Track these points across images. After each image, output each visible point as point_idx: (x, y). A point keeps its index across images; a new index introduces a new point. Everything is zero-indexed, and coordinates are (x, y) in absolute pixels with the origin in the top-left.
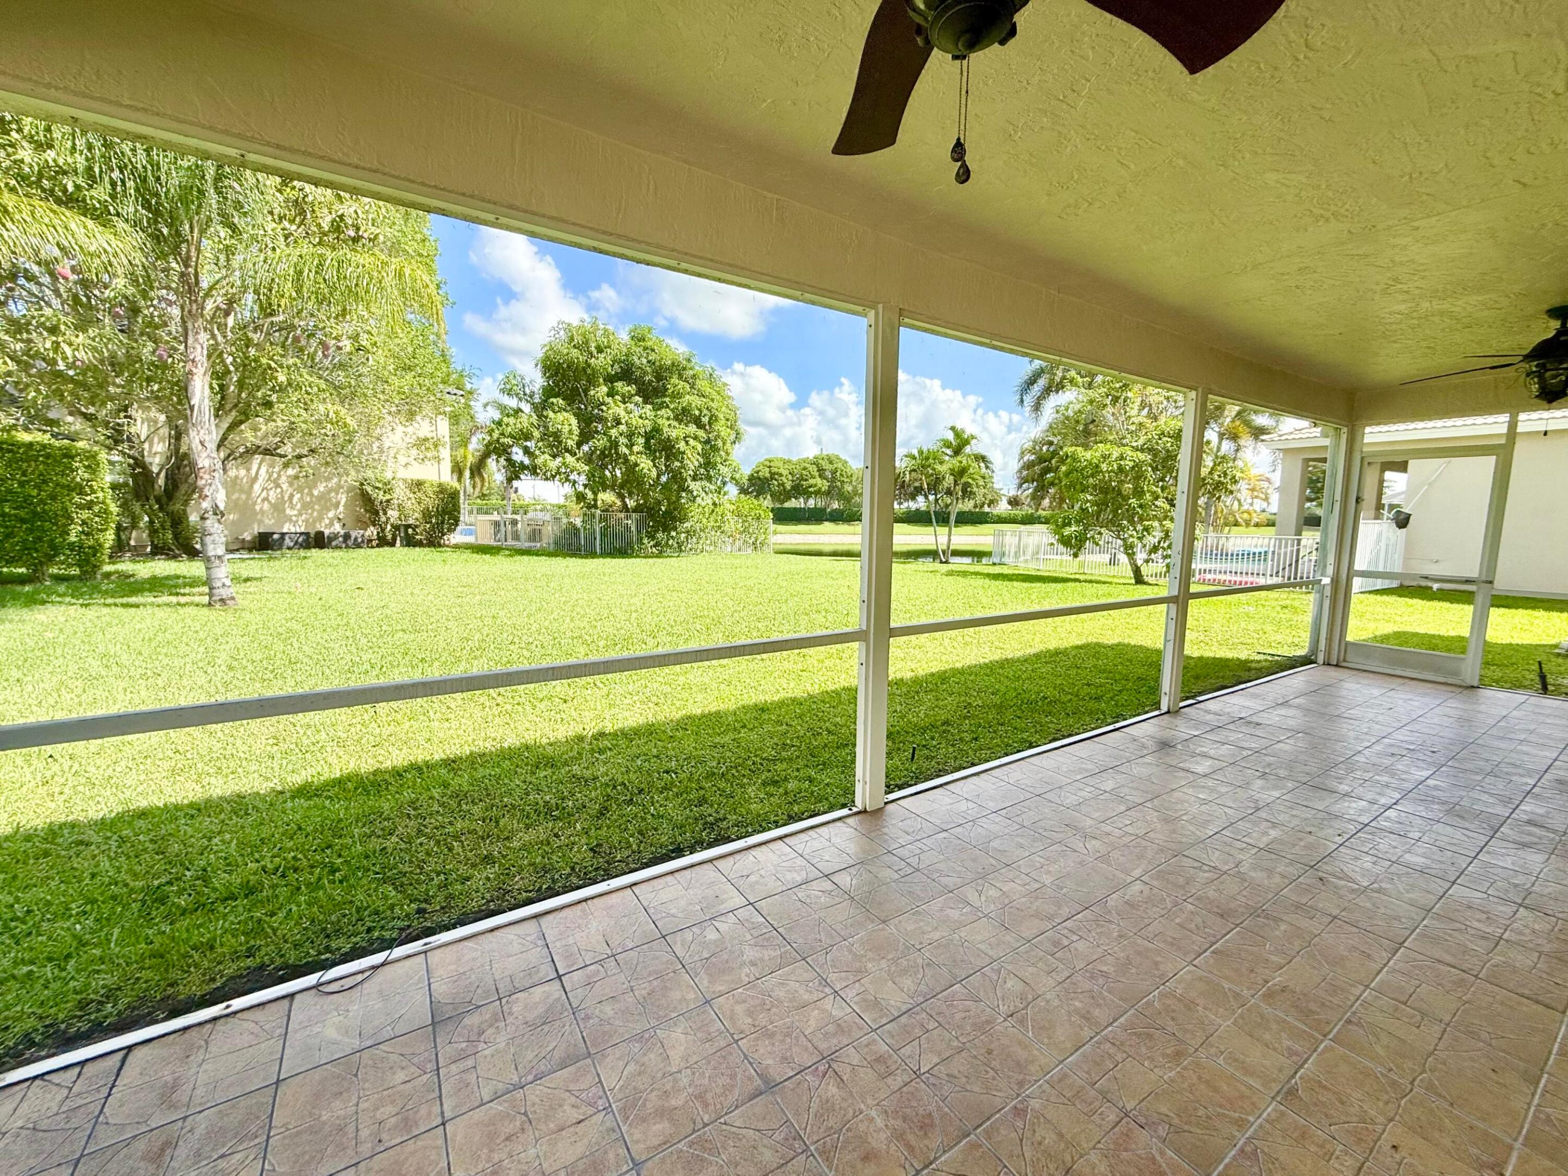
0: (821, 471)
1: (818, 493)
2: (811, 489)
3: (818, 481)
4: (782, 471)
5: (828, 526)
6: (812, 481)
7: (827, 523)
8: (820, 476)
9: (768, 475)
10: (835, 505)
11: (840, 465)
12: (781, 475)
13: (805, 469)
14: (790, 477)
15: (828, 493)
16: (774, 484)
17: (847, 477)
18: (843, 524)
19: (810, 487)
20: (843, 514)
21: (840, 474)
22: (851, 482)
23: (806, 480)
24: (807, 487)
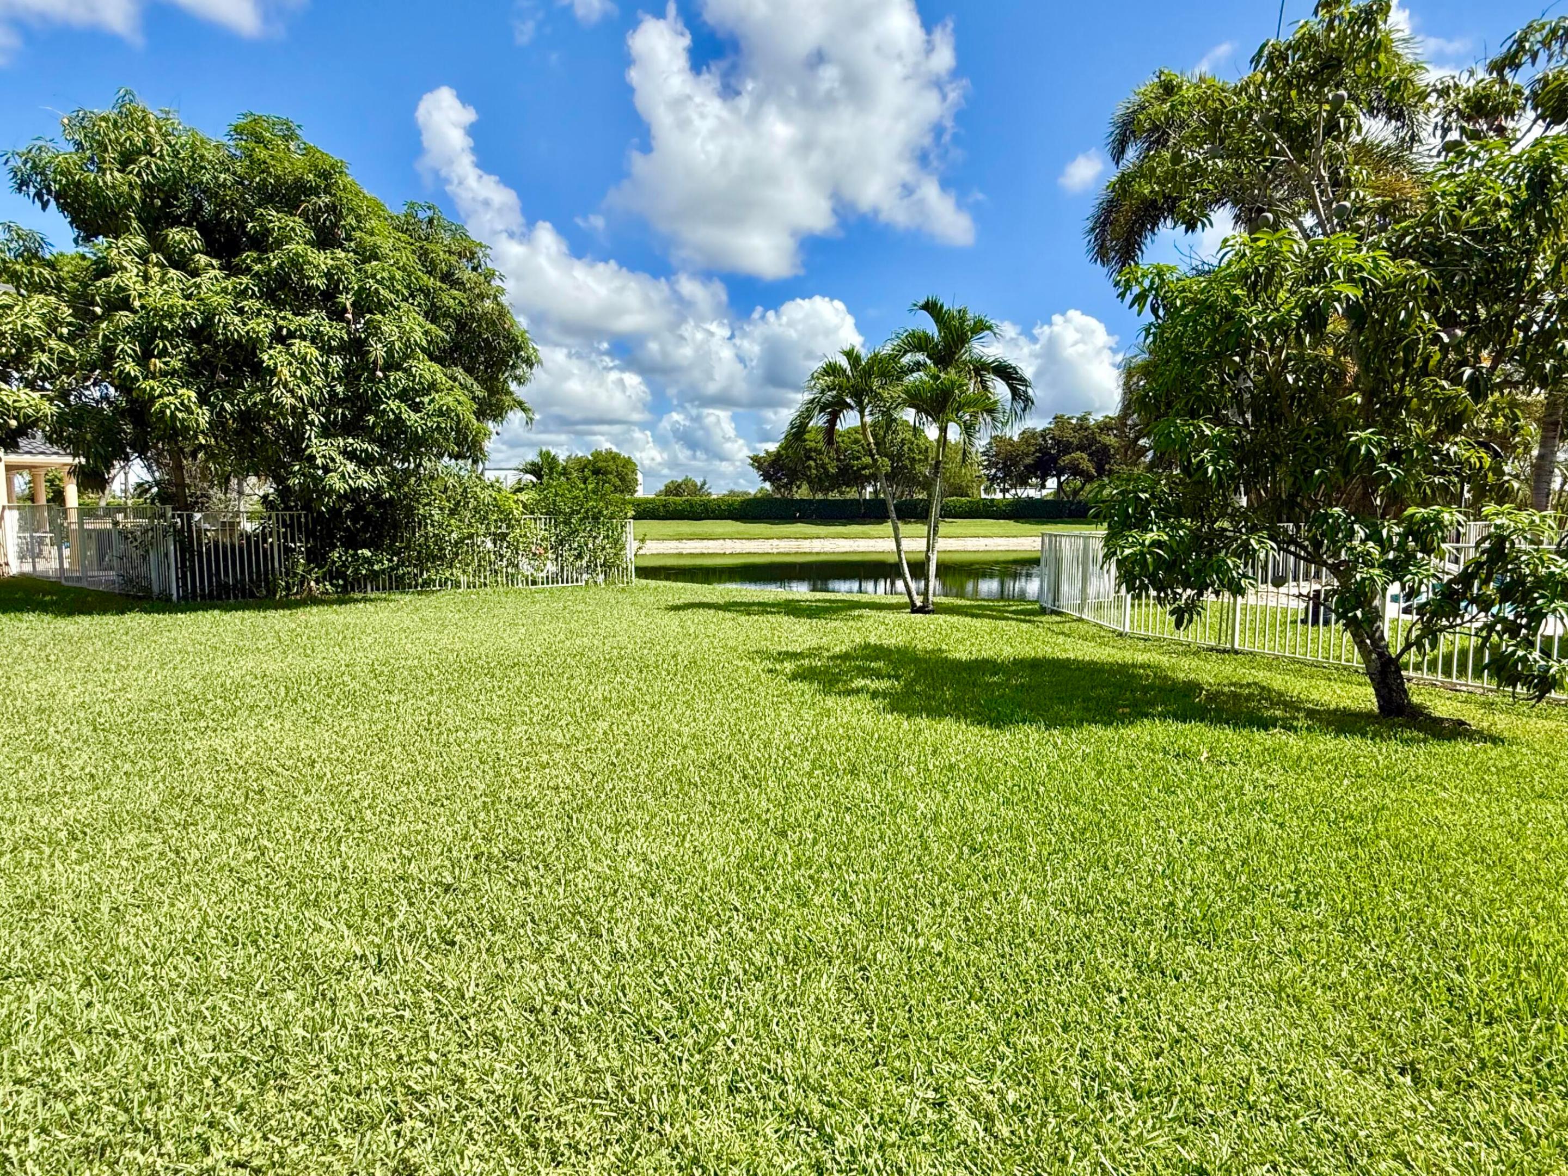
2: (866, 472)
6: (867, 460)
13: (856, 441)
16: (809, 467)
17: (920, 452)
18: (916, 523)
19: (864, 468)
20: (916, 508)
21: (909, 449)
22: (926, 459)
23: (858, 458)
24: (860, 469)
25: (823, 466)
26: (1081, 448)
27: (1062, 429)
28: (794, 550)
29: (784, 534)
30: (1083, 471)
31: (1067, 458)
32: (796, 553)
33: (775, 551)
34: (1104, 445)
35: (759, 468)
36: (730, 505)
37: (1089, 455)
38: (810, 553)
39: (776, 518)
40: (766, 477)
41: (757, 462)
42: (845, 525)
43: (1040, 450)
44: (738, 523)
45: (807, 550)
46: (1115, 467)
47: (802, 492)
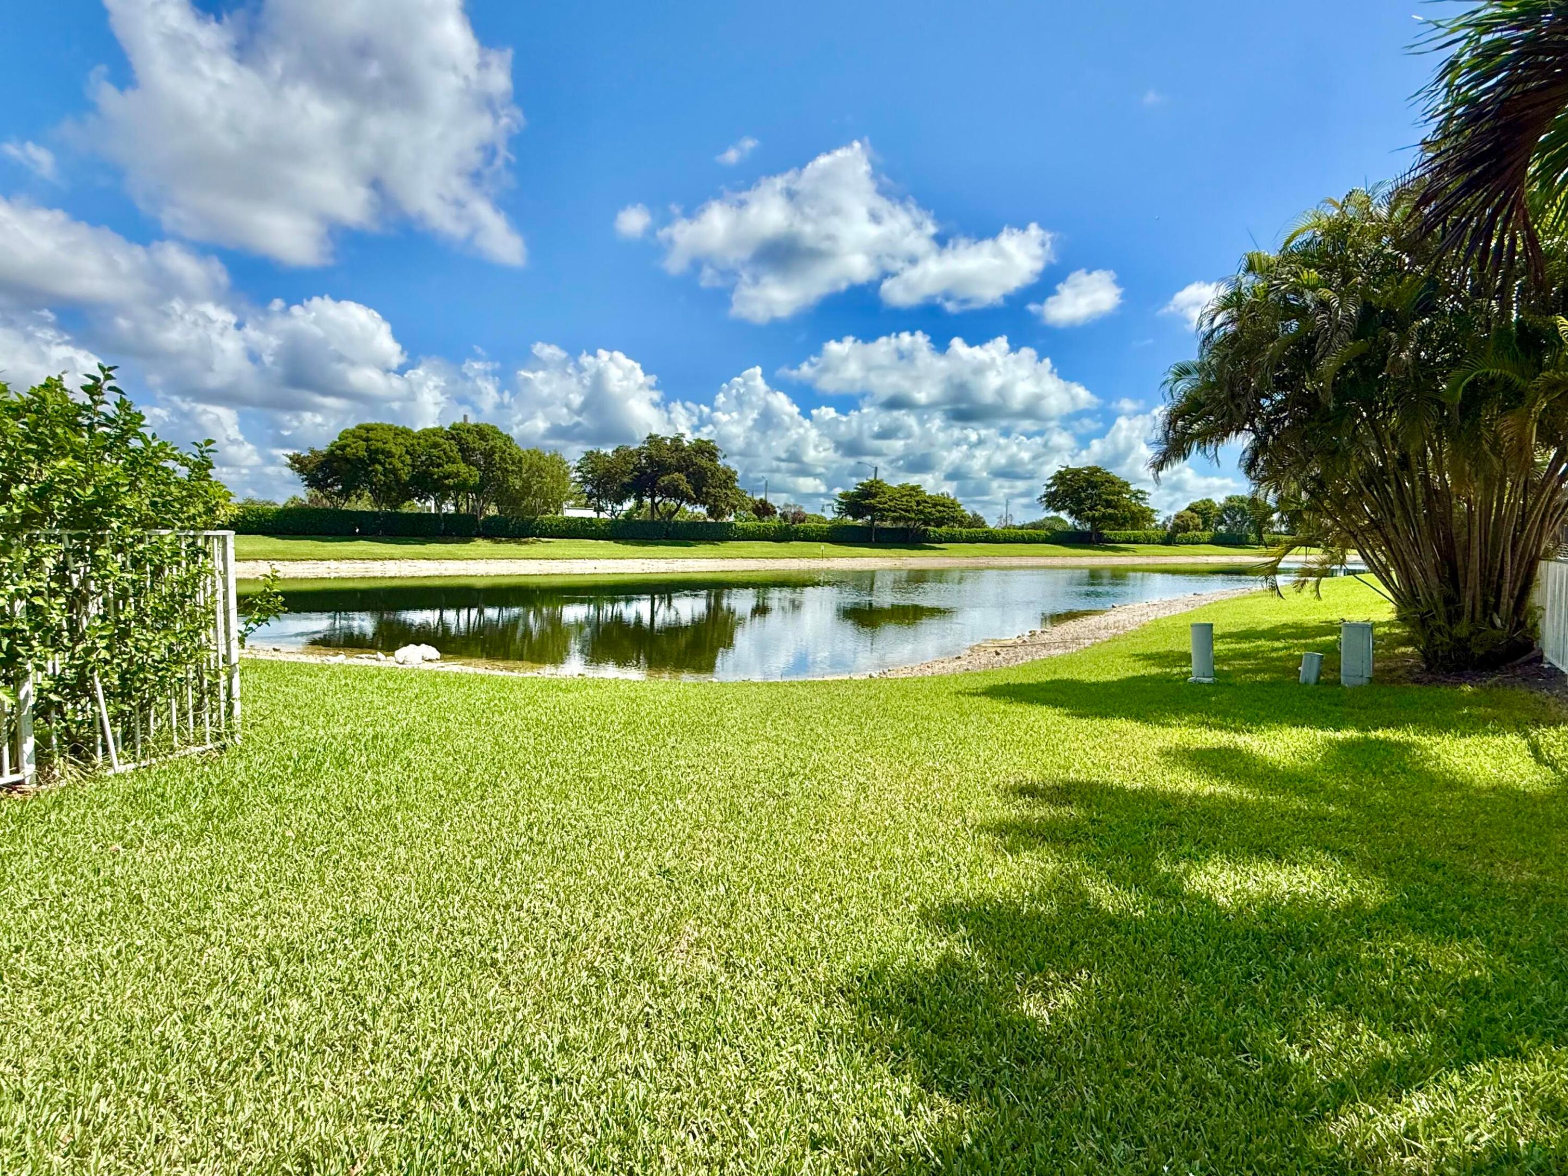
0: (466, 452)
1: (462, 488)
2: (450, 482)
3: (462, 468)
4: (390, 446)
5: (481, 546)
6: (449, 468)
7: (480, 541)
8: (465, 460)
9: (363, 453)
10: (492, 511)
11: (499, 443)
12: (389, 454)
13: (435, 445)
14: (408, 459)
15: (478, 489)
16: (376, 471)
17: (513, 463)
18: (507, 542)
19: (447, 478)
20: (507, 525)
21: (501, 458)
22: (520, 471)
23: (439, 466)
24: (440, 478)
25: (394, 471)
26: (679, 469)
27: (659, 450)
28: (359, 575)
29: (344, 555)
30: (682, 492)
31: (666, 479)
32: (363, 578)
33: (333, 575)
34: (702, 467)
35: (300, 471)
36: (260, 516)
37: (687, 476)
38: (383, 578)
39: (330, 534)
40: (313, 482)
41: (297, 463)
42: (422, 543)
43: (635, 469)
44: (273, 540)
45: (379, 575)
46: (711, 490)
47: (363, 504)
